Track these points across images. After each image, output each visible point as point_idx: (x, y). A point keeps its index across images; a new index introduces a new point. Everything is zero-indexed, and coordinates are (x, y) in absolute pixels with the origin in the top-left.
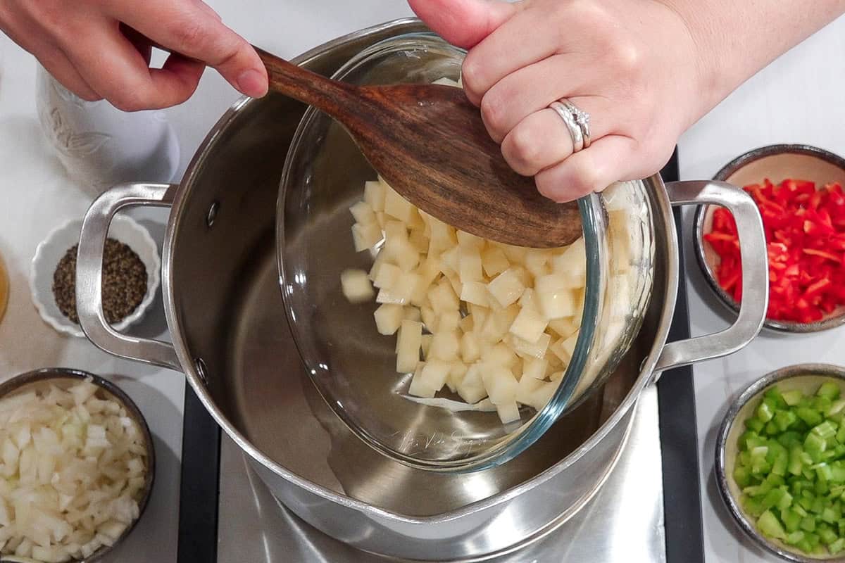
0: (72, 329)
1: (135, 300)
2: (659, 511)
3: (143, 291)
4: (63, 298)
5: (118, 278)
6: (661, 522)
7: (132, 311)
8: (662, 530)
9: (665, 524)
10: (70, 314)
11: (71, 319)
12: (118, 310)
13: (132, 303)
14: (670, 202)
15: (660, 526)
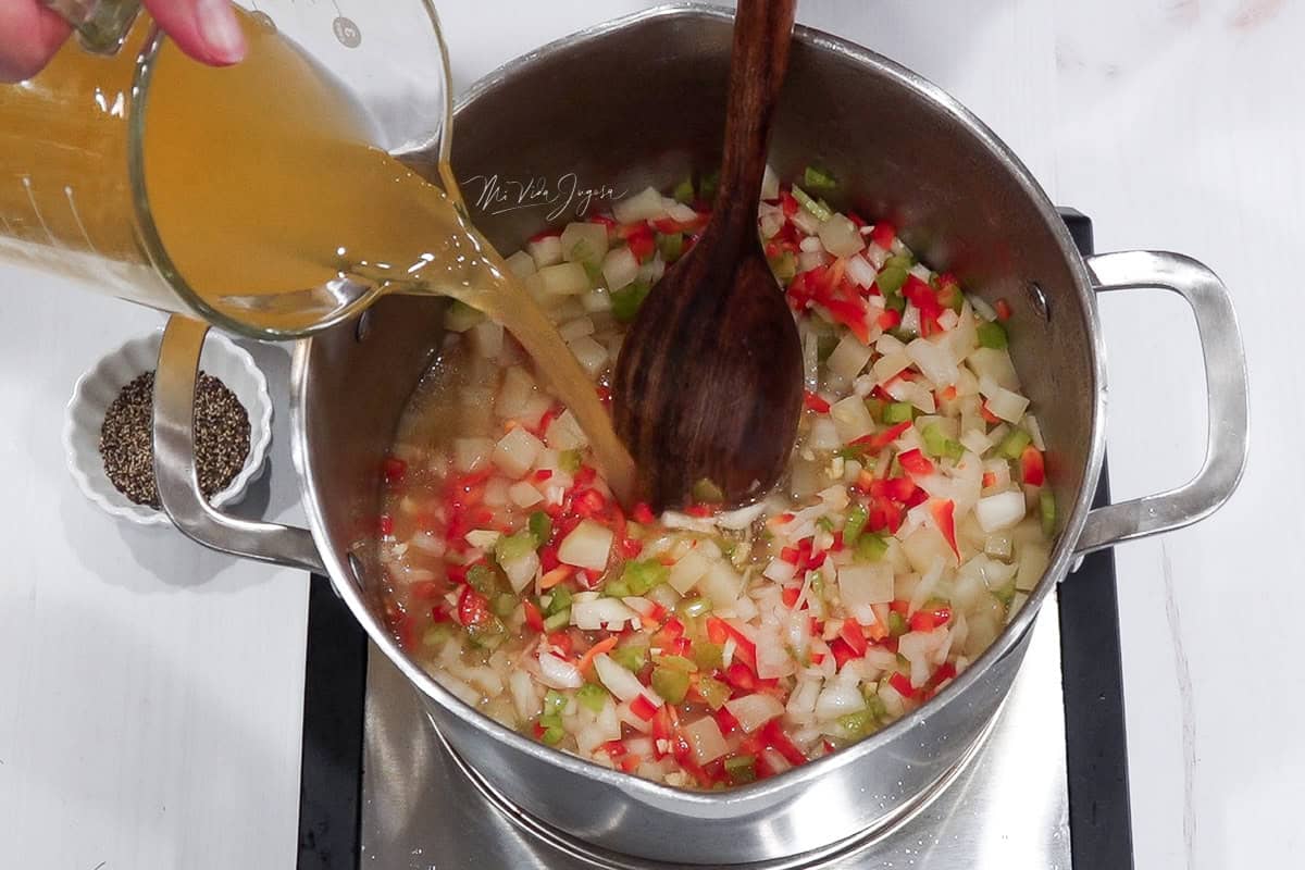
0: (130, 511)
1: (230, 467)
3: (244, 452)
4: (116, 463)
5: (204, 431)
6: (1065, 819)
7: (227, 483)
8: (1066, 832)
9: (1071, 823)
10: (128, 489)
11: (130, 496)
12: (204, 481)
13: (227, 472)
15: (1063, 825)
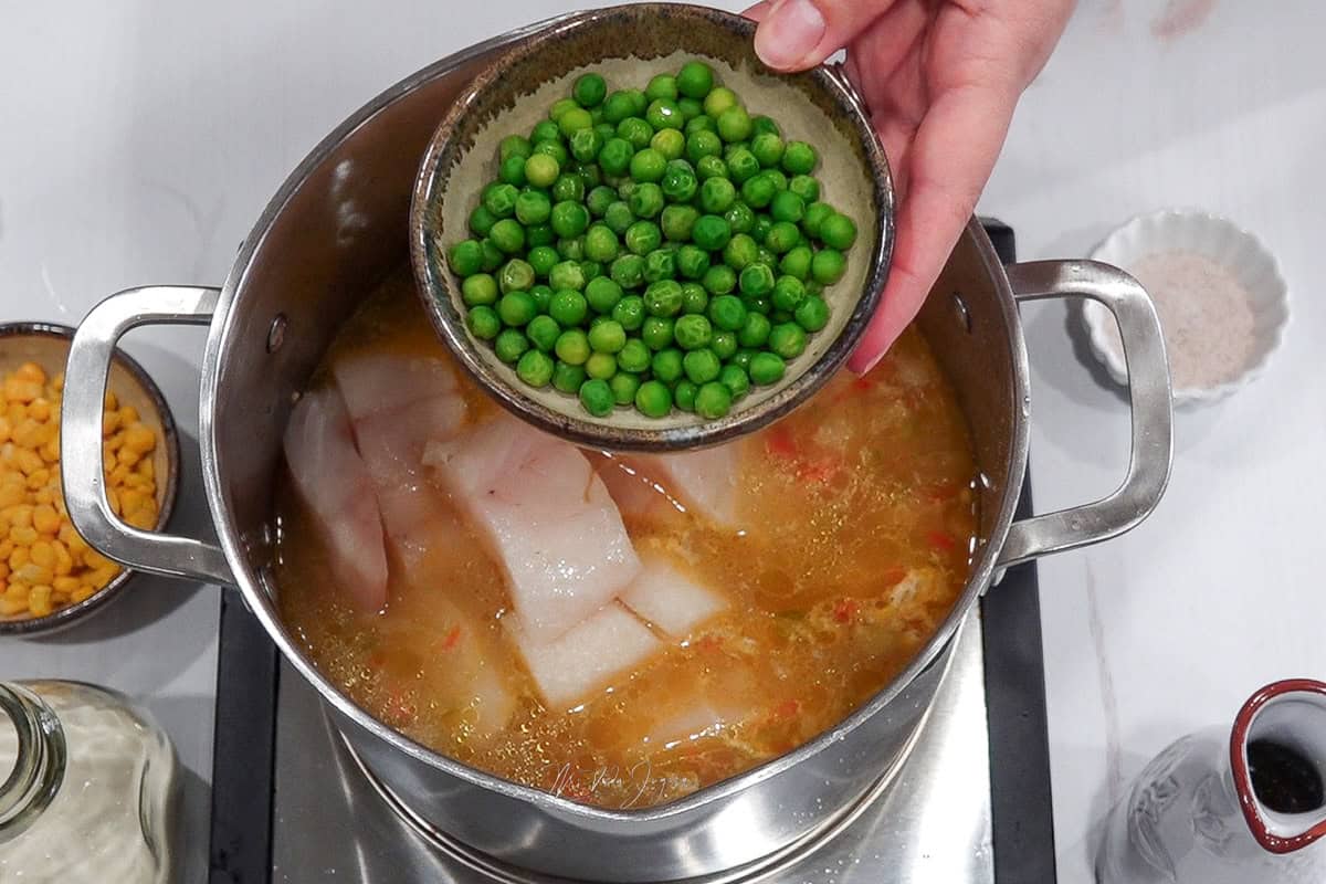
2: (983, 828)
6: (988, 838)
8: (989, 851)
9: (994, 843)
14: (1014, 297)
15: (986, 845)
